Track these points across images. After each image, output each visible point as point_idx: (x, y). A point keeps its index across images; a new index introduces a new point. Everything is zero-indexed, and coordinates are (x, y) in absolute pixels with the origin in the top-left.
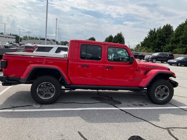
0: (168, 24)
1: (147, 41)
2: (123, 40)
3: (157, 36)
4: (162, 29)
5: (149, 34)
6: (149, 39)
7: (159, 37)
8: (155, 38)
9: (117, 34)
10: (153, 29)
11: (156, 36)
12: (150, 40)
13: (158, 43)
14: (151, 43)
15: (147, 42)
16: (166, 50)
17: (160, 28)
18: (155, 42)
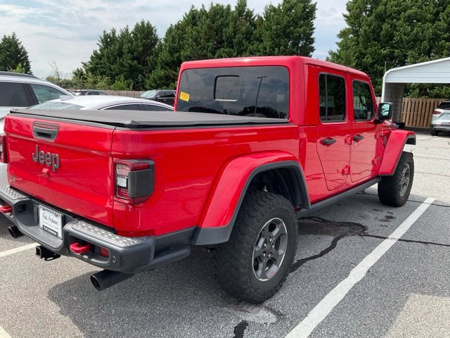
0: (146, 22)
1: (102, 62)
2: (22, 56)
3: (125, 50)
4: (133, 33)
5: (101, 44)
6: (104, 56)
7: (131, 52)
8: (120, 54)
9: (3, 37)
10: (109, 32)
11: (121, 48)
12: (108, 58)
13: (131, 66)
14: (113, 67)
15: (101, 64)
16: (153, 84)
17: (127, 30)
18: (122, 65)
